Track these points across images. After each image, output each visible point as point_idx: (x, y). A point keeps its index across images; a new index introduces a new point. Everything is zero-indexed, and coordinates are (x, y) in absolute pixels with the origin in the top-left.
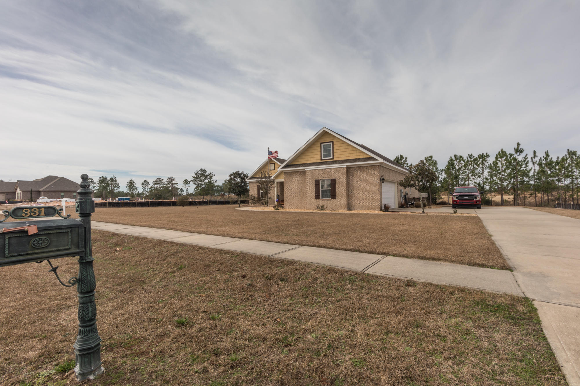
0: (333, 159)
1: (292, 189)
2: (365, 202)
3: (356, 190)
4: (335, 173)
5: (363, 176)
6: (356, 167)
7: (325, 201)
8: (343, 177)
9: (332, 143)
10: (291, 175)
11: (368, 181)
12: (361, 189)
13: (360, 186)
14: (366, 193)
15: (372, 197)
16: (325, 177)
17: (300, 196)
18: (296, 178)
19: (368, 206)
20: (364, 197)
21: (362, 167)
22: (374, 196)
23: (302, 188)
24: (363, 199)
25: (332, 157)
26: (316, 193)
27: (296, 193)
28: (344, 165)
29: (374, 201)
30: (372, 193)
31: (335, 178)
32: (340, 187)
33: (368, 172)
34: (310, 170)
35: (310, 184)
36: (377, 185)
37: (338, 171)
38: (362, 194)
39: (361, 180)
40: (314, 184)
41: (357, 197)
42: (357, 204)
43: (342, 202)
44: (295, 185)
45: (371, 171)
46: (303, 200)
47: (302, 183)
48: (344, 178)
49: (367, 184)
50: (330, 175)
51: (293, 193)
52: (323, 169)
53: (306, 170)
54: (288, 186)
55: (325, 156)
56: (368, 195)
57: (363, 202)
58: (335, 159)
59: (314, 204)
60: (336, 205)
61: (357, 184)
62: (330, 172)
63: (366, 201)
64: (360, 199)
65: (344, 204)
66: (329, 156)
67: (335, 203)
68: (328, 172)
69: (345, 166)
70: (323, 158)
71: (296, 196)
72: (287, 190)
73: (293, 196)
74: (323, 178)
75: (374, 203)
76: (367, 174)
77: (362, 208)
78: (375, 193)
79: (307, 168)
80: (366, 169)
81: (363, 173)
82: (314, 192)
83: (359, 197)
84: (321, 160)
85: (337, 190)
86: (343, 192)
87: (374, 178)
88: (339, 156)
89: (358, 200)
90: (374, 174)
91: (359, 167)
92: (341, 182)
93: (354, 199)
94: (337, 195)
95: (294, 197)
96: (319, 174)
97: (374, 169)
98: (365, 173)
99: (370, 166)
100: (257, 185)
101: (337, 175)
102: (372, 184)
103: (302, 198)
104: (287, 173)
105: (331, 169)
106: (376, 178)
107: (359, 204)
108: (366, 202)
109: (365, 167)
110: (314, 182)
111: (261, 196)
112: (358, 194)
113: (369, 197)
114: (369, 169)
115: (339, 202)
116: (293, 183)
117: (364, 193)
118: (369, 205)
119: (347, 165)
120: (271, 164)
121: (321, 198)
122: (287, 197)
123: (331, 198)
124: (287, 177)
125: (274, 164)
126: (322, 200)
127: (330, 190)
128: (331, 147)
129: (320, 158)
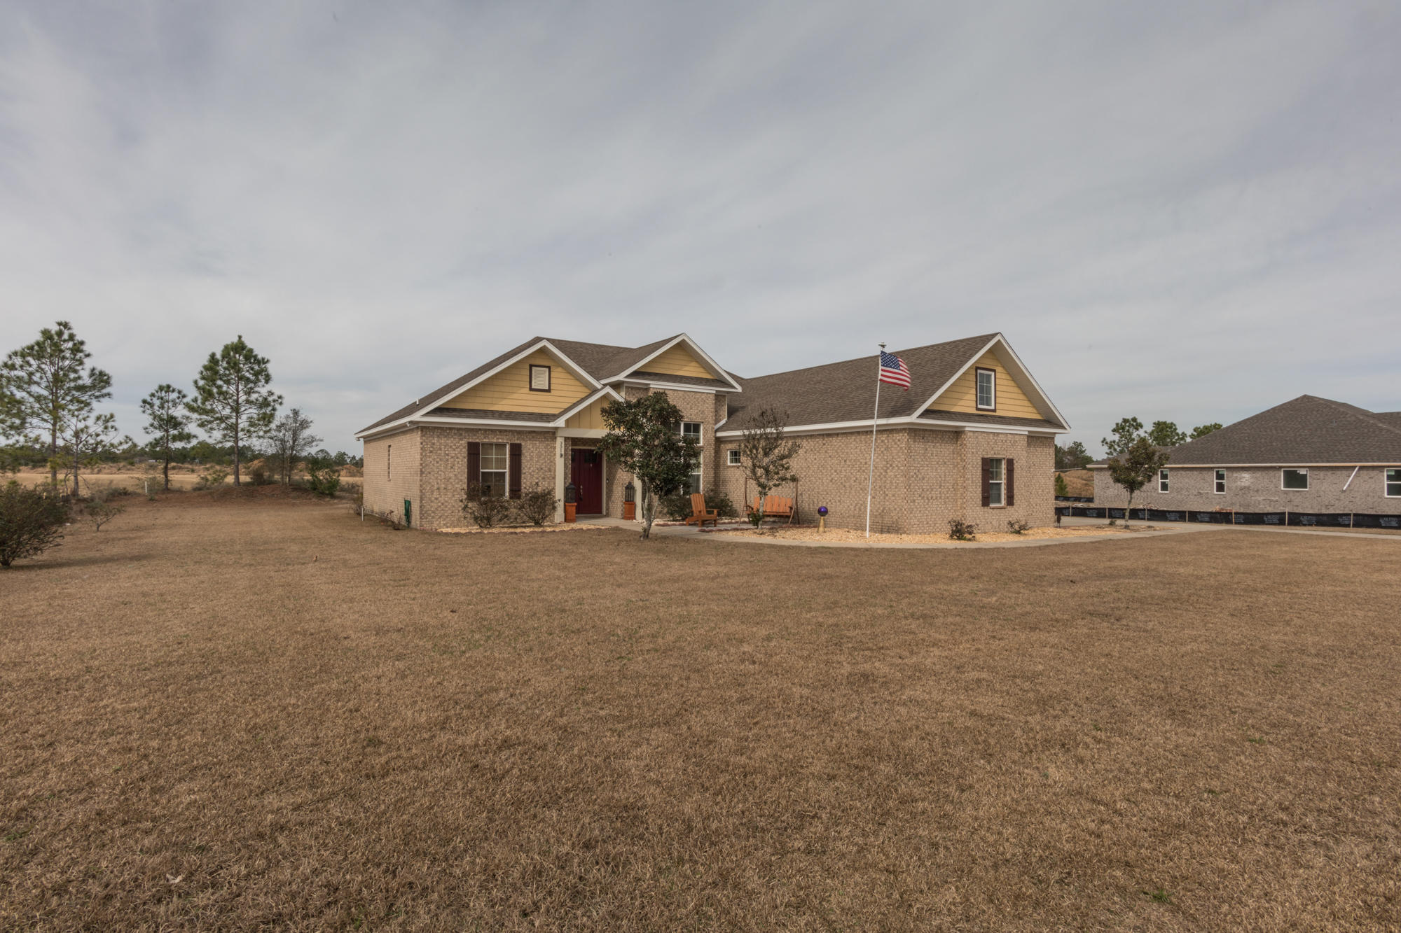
0: (996, 410)
1: (923, 479)
4: (1011, 445)
5: (1037, 456)
7: (998, 511)
8: (1024, 457)
9: (993, 374)
11: (1042, 468)
13: (1033, 477)
15: (1046, 500)
16: (998, 454)
17: (940, 497)
18: (933, 447)
20: (1039, 502)
24: (1037, 505)
25: (994, 407)
26: (983, 491)
27: (932, 490)
28: (1024, 430)
30: (1047, 493)
31: (1010, 457)
32: (1018, 479)
33: (1043, 449)
34: (972, 432)
37: (1014, 442)
38: (1036, 495)
39: (1034, 465)
40: (980, 468)
43: (1021, 512)
44: (932, 468)
45: (1047, 448)
48: (1025, 459)
49: (1041, 475)
50: (1002, 449)
51: (928, 490)
52: (995, 433)
53: (967, 429)
55: (982, 401)
56: (1042, 495)
57: (1037, 512)
58: (998, 413)
59: (979, 518)
62: (1006, 441)
63: (1040, 509)
64: (1032, 505)
65: (1024, 516)
66: (988, 404)
67: (1012, 514)
68: (1001, 441)
69: (1027, 433)
70: (979, 406)
71: (932, 498)
73: (928, 498)
74: (993, 454)
75: (1049, 514)
76: (1042, 454)
79: (969, 426)
80: (1042, 443)
81: (1037, 451)
82: (980, 489)
84: (978, 409)
85: (1015, 485)
86: (1023, 489)
87: (1049, 465)
88: (1006, 407)
89: (1030, 508)
91: (1036, 437)
92: (1020, 467)
94: (1015, 496)
95: (929, 501)
96: (988, 443)
101: (1013, 450)
102: (1047, 474)
103: (945, 503)
104: (915, 431)
105: (1006, 435)
106: (1051, 466)
107: (1032, 514)
108: (1040, 512)
109: (1039, 438)
110: (980, 463)
111: (484, 487)
112: (1031, 493)
113: (1043, 500)
115: (1017, 511)
116: (927, 460)
118: (1044, 516)
119: (1029, 432)
120: (534, 368)
121: (993, 502)
122: (914, 501)
123: (1003, 502)
124: (914, 442)
125: (547, 369)
126: (993, 508)
127: (1000, 484)
128: (989, 381)
129: (975, 405)
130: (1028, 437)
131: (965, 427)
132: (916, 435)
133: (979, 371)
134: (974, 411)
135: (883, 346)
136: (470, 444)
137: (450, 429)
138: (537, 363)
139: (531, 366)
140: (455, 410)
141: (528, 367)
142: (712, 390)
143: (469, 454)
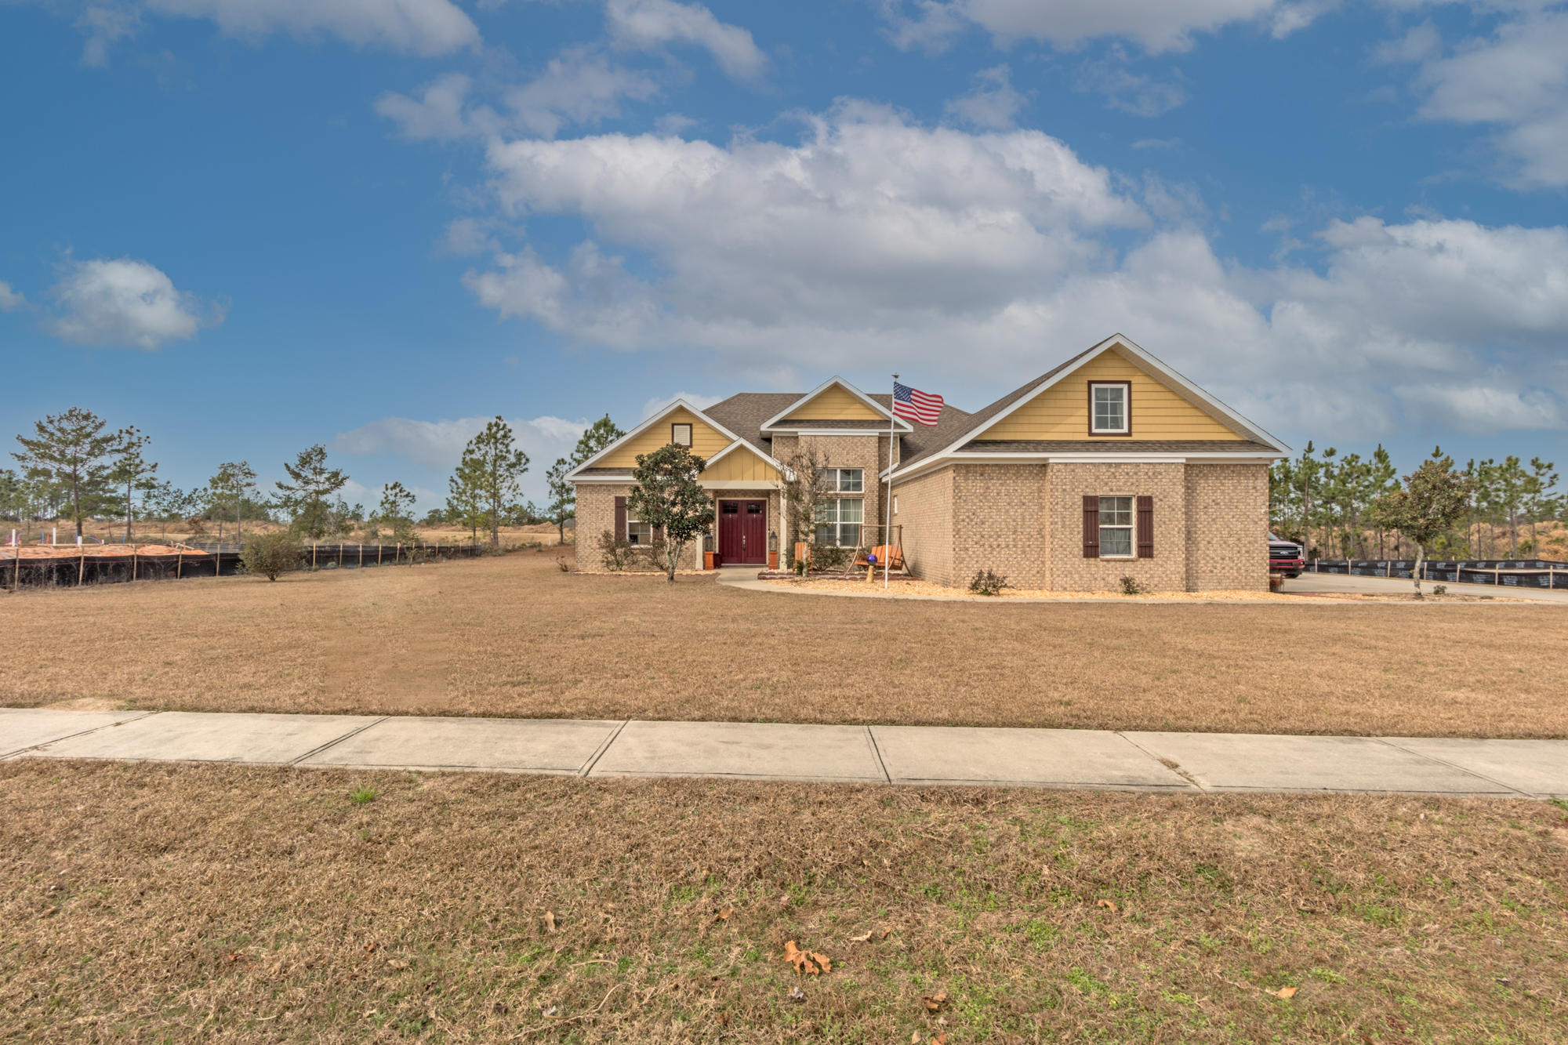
0: (1129, 434)
2: (1227, 568)
3: (1204, 532)
4: (1149, 477)
5: (1223, 492)
6: (1204, 465)
7: (1118, 565)
8: (1177, 493)
10: (982, 475)
11: (1236, 507)
12: (1217, 529)
13: (1213, 520)
14: (1231, 541)
15: (1247, 552)
16: (1118, 490)
18: (1002, 485)
19: (1237, 578)
20: (1228, 554)
21: (1222, 466)
22: (1254, 552)
23: (1023, 519)
24: (1223, 559)
25: (1125, 430)
26: (1086, 538)
27: (999, 536)
28: (1180, 457)
29: (1253, 565)
30: (1249, 542)
31: (1149, 494)
32: (1164, 523)
33: (1238, 482)
34: (1066, 464)
35: (1064, 507)
36: (1261, 520)
37: (1160, 474)
38: (1221, 545)
39: (1217, 504)
40: (1080, 509)
41: (1204, 553)
42: (1204, 572)
43: (1171, 567)
44: (999, 510)
45: (1247, 478)
46: (1028, 560)
47: (1024, 504)
48: (1178, 497)
49: (1233, 517)
50: (1132, 484)
51: (991, 537)
52: (1110, 465)
53: (1051, 461)
54: (968, 510)
55: (1102, 423)
56: (1237, 546)
57: (1224, 568)
58: (1135, 437)
59: (1078, 572)
60: (1152, 577)
61: (1205, 514)
62: (1136, 473)
63: (1231, 565)
64: (1213, 559)
65: (1179, 572)
66: (1116, 423)
67: (1151, 569)
68: (1127, 474)
69: (1184, 461)
70: (1094, 430)
71: (999, 546)
72: (965, 527)
73: (991, 546)
74: (1112, 490)
75: (1253, 571)
76: (1236, 488)
77: (1219, 585)
78: (1256, 542)
79: (1054, 457)
80: (1233, 472)
81: (1223, 485)
82: (1081, 535)
83: (1211, 553)
84: (1090, 434)
85: (1156, 532)
86: (1174, 536)
87: (1255, 500)
88: (1149, 429)
89: (1208, 562)
90: (1254, 488)
91: (1212, 465)
92: (1169, 507)
93: (1197, 560)
94: (1156, 545)
95: (993, 549)
96: (1097, 477)
97: (1253, 475)
98: (1228, 483)
99: (1243, 465)
100: (612, 497)
101: (1156, 484)
102: (1248, 516)
103: (1024, 552)
104: (967, 466)
105: (1138, 465)
106: (1260, 501)
107: (1211, 572)
108: (1232, 568)
109: (1228, 466)
110: (1080, 503)
111: (631, 536)
112: (1209, 542)
113: (1239, 552)
114: (1239, 475)
115: (1162, 566)
116: (989, 501)
117: (1225, 543)
118: (1240, 574)
119: (1187, 459)
120: (675, 427)
121: (1103, 553)
122: (967, 549)
123: (1134, 554)
124: (966, 479)
125: (688, 427)
126: (1108, 561)
127: (1129, 529)
128: (1121, 397)
129: (1086, 429)
130: (1186, 465)
131: (1048, 459)
132: (968, 472)
133: (1094, 386)
134: (1086, 437)
135: (896, 377)
136: (617, 498)
137: (601, 486)
138: (676, 422)
139: (673, 425)
140: (604, 469)
141: (670, 426)
142: (875, 432)
143: (617, 507)
